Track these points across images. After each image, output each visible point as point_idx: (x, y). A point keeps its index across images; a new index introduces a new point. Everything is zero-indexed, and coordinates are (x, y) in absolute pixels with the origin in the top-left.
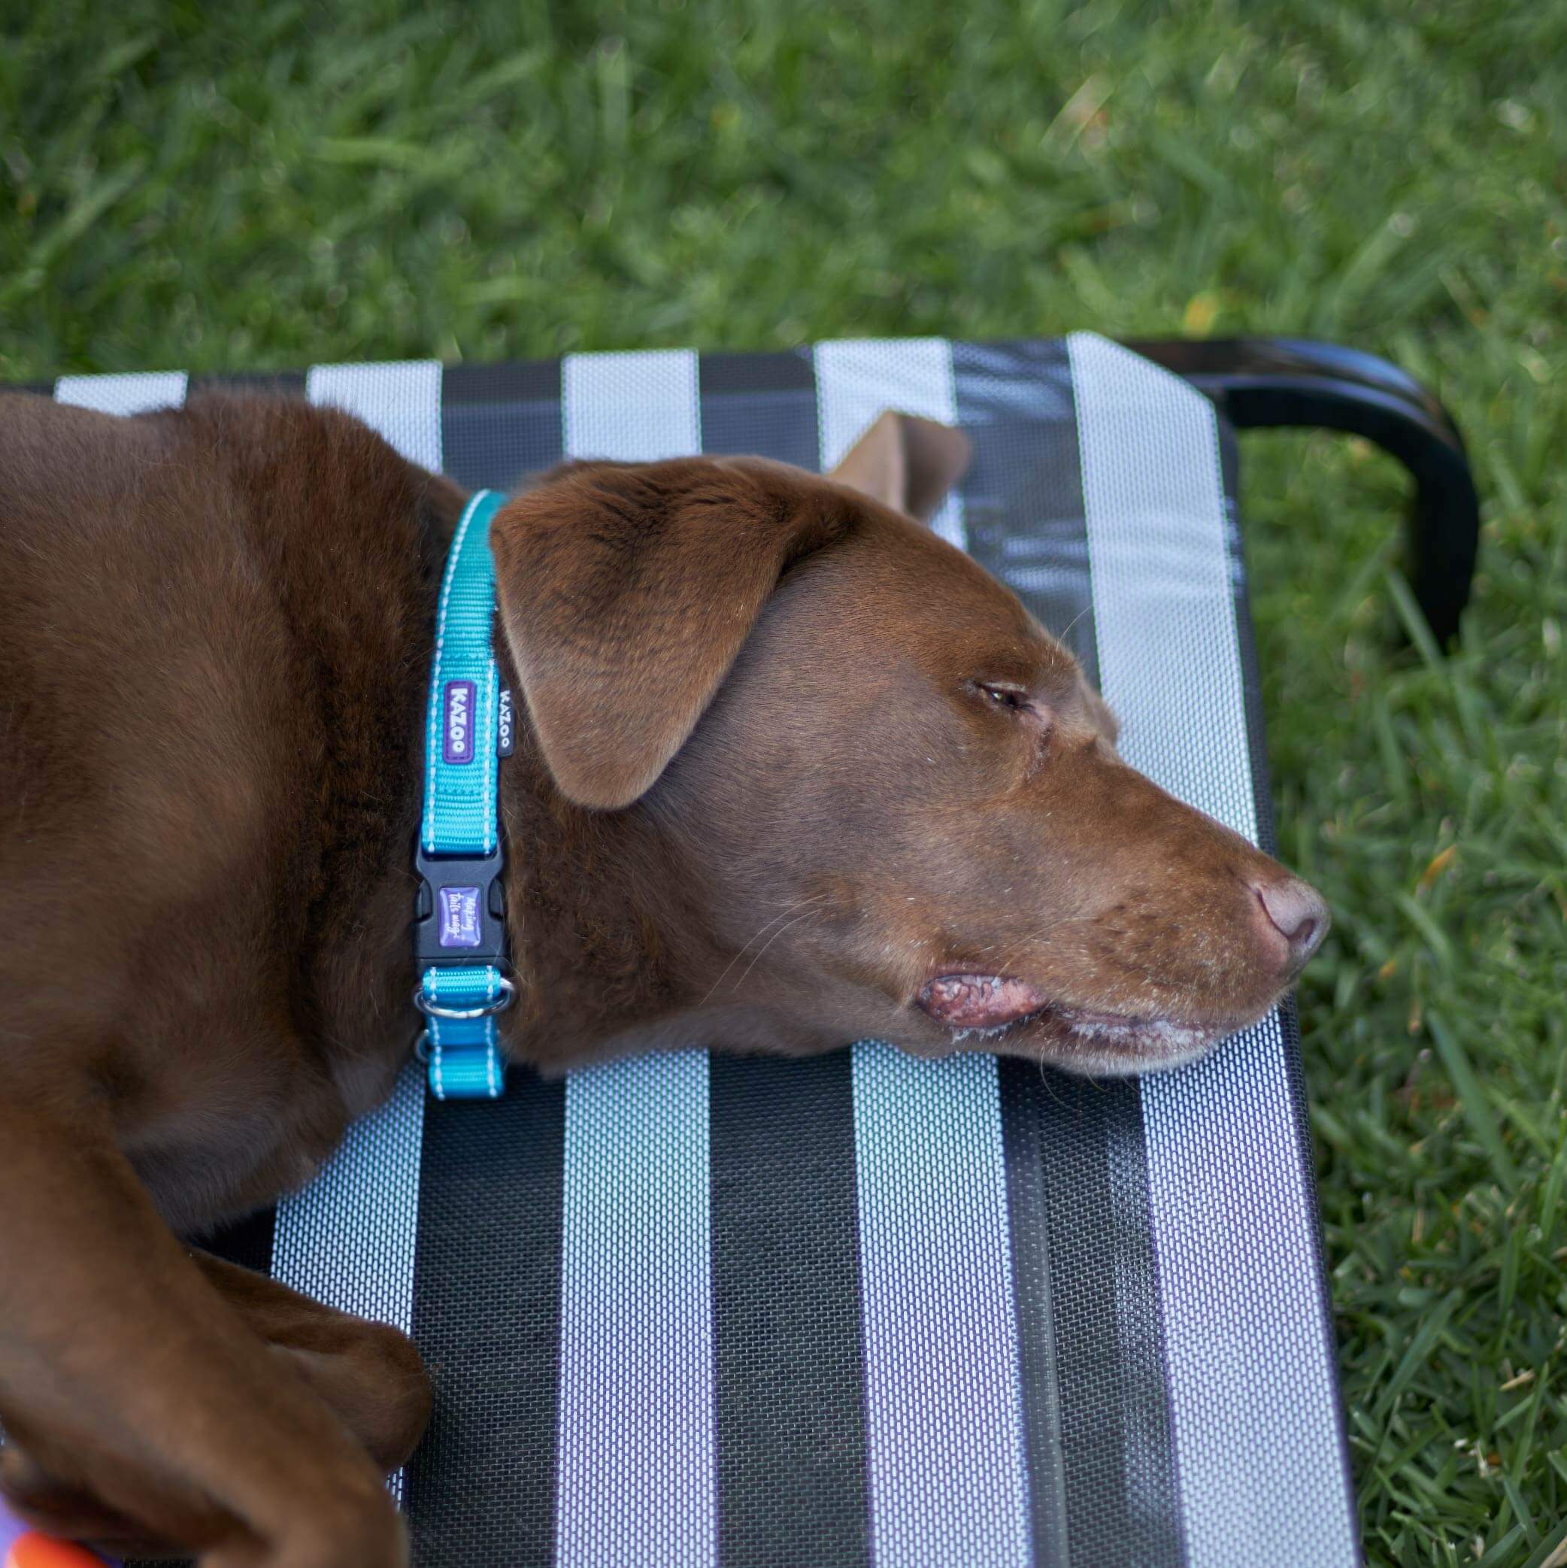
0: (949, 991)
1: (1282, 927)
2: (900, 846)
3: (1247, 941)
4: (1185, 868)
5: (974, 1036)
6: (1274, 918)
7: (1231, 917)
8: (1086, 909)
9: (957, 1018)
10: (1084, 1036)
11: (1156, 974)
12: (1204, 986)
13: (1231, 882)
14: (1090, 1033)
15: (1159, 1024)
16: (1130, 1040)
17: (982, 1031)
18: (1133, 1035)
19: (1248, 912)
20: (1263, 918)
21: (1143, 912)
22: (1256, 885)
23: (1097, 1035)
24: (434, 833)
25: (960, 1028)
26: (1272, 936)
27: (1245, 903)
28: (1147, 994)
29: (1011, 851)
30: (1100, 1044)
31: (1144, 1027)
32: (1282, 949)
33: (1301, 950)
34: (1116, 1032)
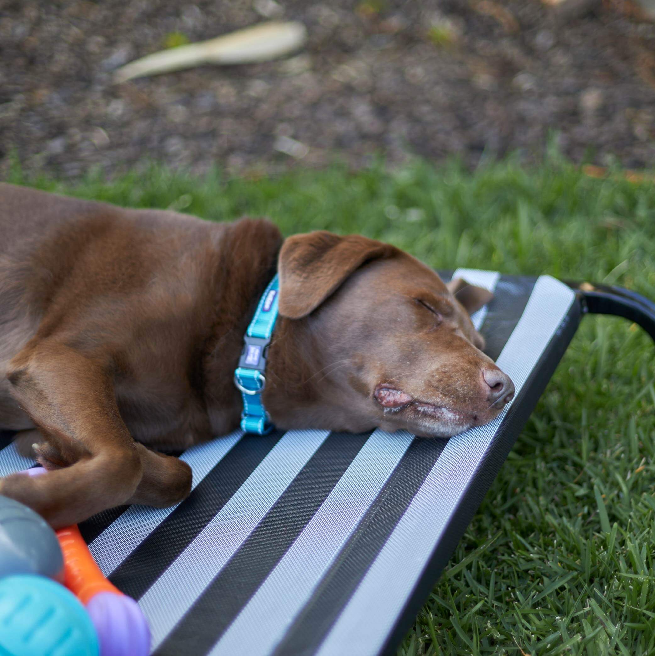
0: (383, 393)
1: (488, 383)
2: (381, 345)
3: (475, 386)
4: (461, 360)
5: (391, 410)
6: (485, 379)
7: (470, 377)
8: (429, 369)
9: (385, 403)
10: (420, 411)
11: (442, 390)
12: (457, 397)
13: (475, 367)
14: (422, 410)
15: (443, 409)
16: (434, 413)
17: (393, 409)
18: (435, 412)
19: (478, 376)
20: (482, 378)
21: (443, 370)
22: (483, 369)
23: (424, 411)
24: (252, 330)
25: (386, 407)
26: (483, 385)
27: (478, 374)
28: (438, 396)
29: (413, 350)
30: (425, 414)
31: (439, 410)
32: (487, 390)
33: (497, 394)
34: (430, 410)
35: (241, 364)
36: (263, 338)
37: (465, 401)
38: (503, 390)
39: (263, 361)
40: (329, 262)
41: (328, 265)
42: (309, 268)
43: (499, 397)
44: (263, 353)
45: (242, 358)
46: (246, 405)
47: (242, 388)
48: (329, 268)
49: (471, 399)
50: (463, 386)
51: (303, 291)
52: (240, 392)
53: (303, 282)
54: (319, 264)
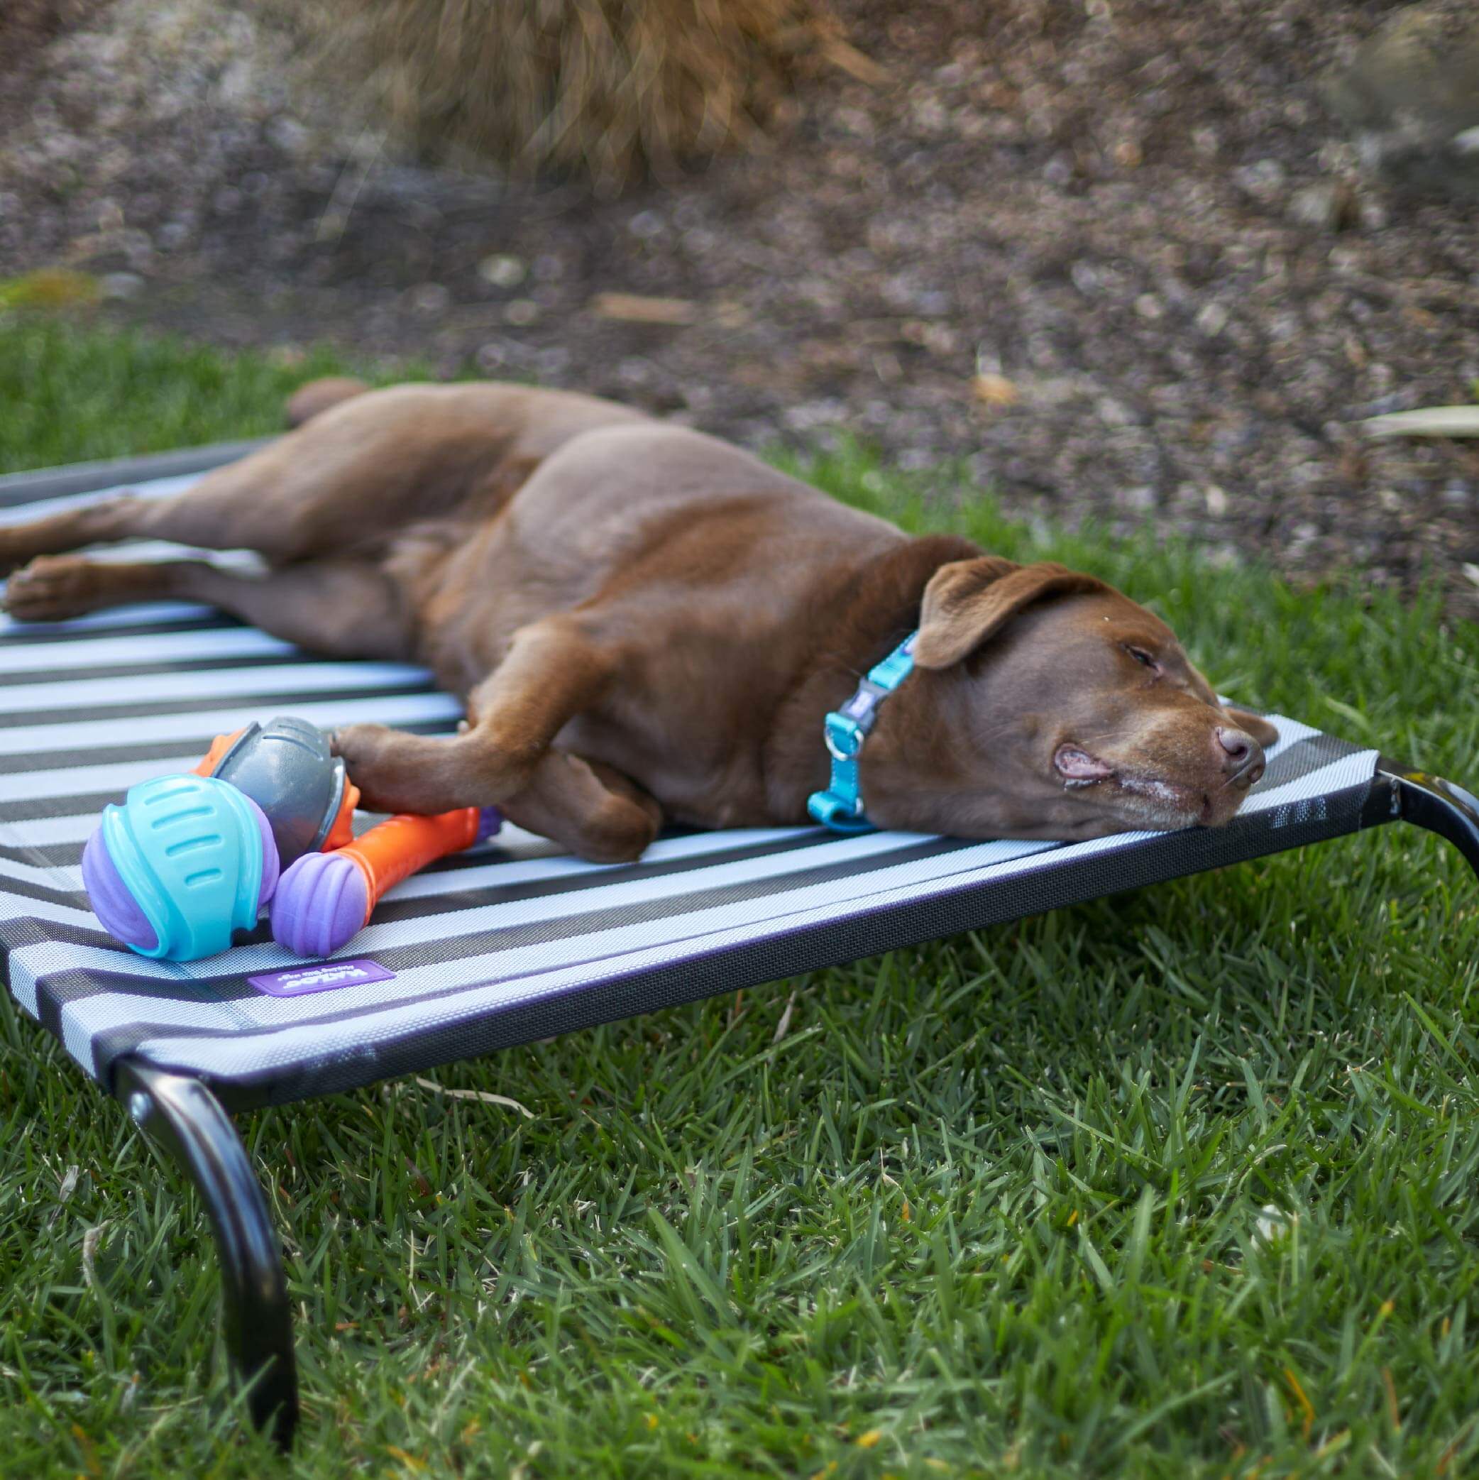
1: (1224, 746)
3: (1204, 749)
4: (1187, 717)
5: (1076, 783)
6: (1222, 742)
7: (1197, 737)
10: (1123, 785)
11: (1153, 755)
12: (1175, 764)
13: (1206, 725)
14: (1126, 784)
15: (1157, 783)
16: (1143, 789)
17: (1080, 781)
18: (1145, 787)
19: (1210, 737)
20: (1216, 739)
22: (1218, 728)
23: (1130, 786)
26: (1218, 748)
27: (1209, 733)
28: (1146, 762)
30: (1130, 792)
31: (1150, 784)
32: (1223, 757)
33: (1237, 763)
34: (1138, 785)
35: (843, 710)
36: (885, 687)
37: (1188, 770)
38: (1246, 758)
39: (871, 716)
40: (993, 594)
41: (990, 598)
42: (965, 602)
43: (1242, 768)
44: (876, 707)
45: (847, 704)
46: (834, 778)
47: (830, 744)
48: (992, 601)
49: (1195, 767)
50: (1185, 749)
51: (950, 631)
52: (828, 754)
53: (954, 620)
54: (980, 597)
